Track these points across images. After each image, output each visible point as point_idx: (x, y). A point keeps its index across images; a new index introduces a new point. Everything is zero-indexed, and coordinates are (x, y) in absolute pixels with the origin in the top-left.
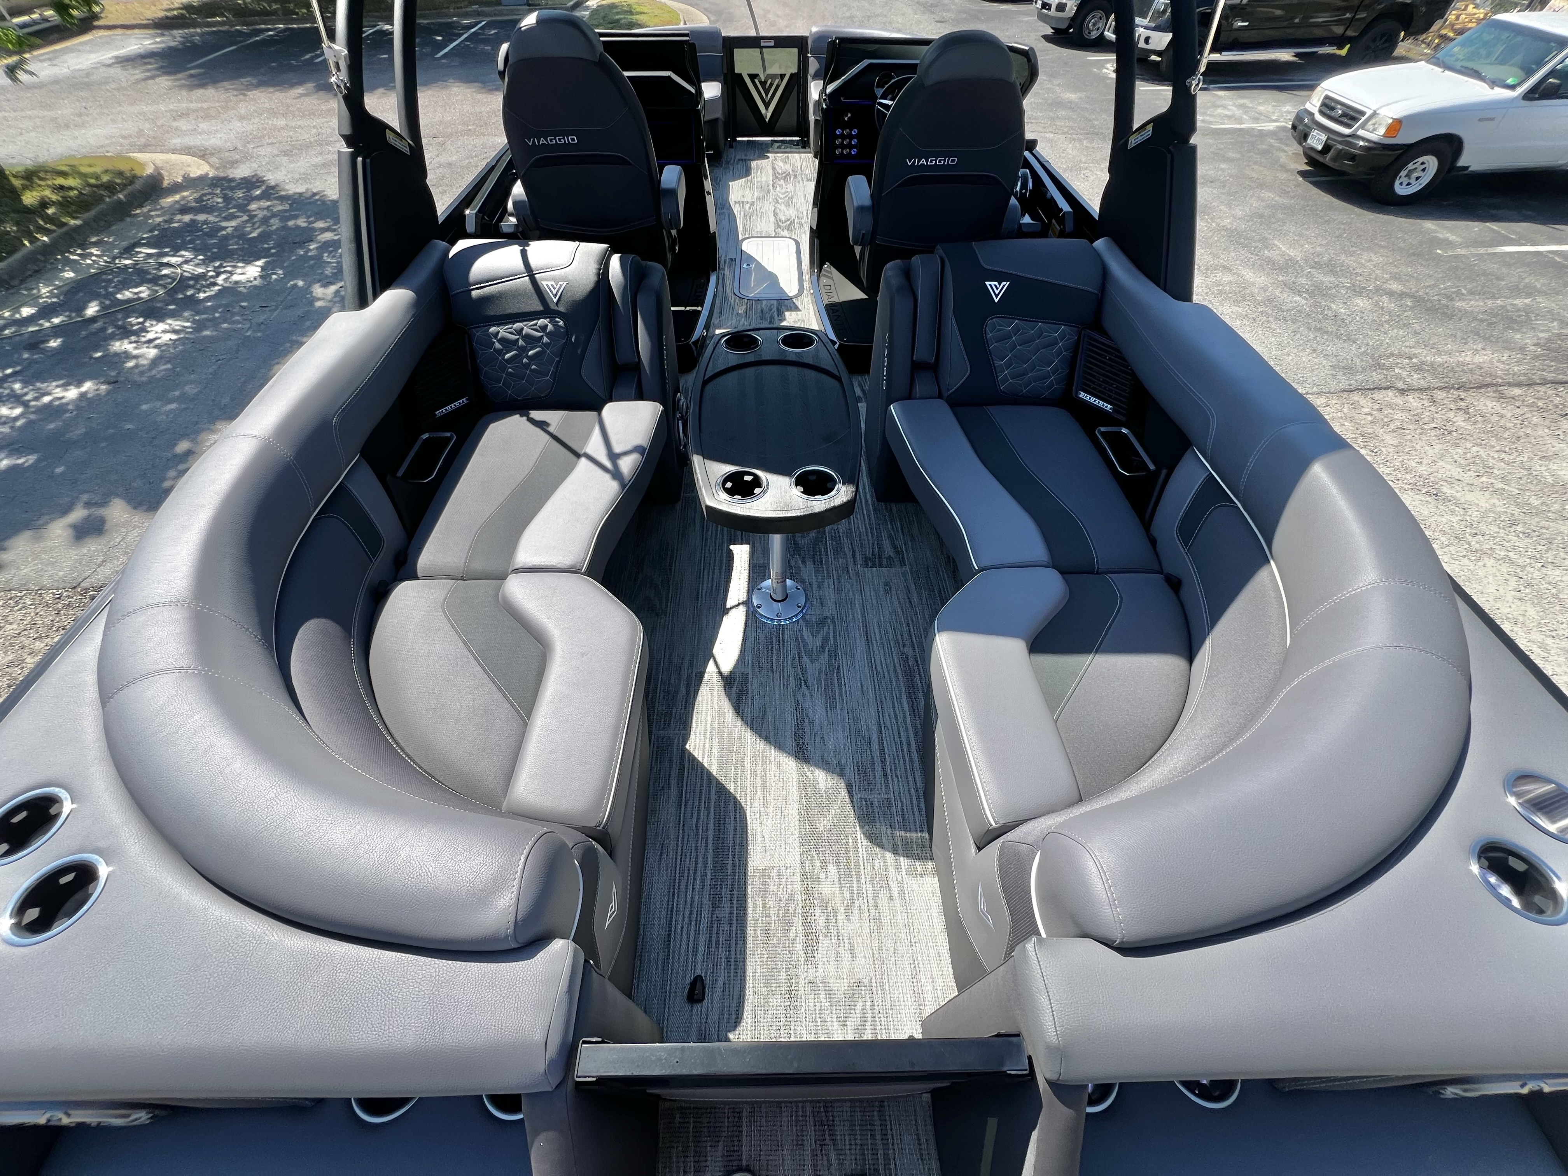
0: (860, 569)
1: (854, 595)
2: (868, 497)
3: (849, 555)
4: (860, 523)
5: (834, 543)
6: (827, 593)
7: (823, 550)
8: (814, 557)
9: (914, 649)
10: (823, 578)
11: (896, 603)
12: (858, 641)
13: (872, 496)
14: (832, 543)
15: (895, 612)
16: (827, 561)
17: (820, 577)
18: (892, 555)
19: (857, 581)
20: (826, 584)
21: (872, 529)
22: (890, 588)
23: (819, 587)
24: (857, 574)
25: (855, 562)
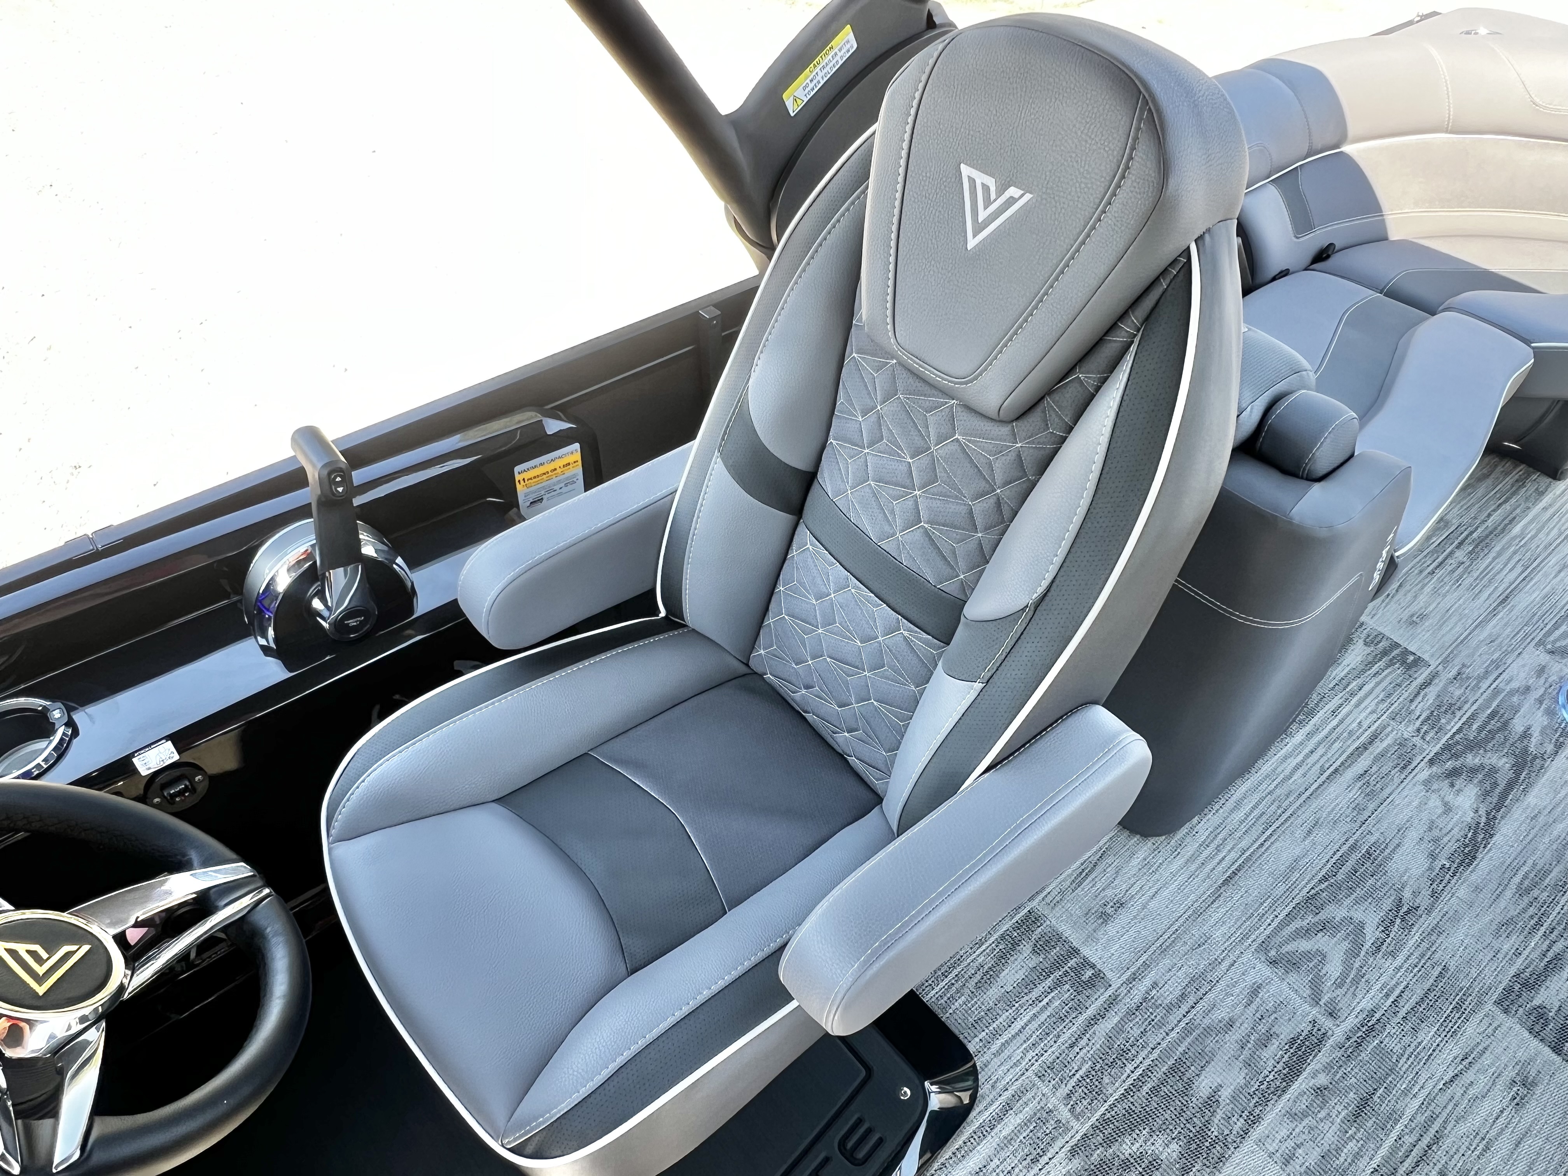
0: (1434, 664)
1: (1478, 647)
2: (1299, 737)
3: (1432, 692)
4: (1364, 714)
5: (1443, 721)
6: (1522, 675)
7: (1475, 727)
8: (1499, 730)
9: (1451, 553)
10: (1512, 693)
11: (1423, 599)
12: (1521, 606)
13: (1291, 735)
14: (1448, 723)
15: (1435, 591)
16: (1481, 709)
17: (1515, 699)
18: (1361, 642)
19: (1456, 656)
20: (1514, 685)
21: (1352, 694)
22: (1412, 616)
23: (1528, 688)
24: (1446, 662)
25: (1434, 676)
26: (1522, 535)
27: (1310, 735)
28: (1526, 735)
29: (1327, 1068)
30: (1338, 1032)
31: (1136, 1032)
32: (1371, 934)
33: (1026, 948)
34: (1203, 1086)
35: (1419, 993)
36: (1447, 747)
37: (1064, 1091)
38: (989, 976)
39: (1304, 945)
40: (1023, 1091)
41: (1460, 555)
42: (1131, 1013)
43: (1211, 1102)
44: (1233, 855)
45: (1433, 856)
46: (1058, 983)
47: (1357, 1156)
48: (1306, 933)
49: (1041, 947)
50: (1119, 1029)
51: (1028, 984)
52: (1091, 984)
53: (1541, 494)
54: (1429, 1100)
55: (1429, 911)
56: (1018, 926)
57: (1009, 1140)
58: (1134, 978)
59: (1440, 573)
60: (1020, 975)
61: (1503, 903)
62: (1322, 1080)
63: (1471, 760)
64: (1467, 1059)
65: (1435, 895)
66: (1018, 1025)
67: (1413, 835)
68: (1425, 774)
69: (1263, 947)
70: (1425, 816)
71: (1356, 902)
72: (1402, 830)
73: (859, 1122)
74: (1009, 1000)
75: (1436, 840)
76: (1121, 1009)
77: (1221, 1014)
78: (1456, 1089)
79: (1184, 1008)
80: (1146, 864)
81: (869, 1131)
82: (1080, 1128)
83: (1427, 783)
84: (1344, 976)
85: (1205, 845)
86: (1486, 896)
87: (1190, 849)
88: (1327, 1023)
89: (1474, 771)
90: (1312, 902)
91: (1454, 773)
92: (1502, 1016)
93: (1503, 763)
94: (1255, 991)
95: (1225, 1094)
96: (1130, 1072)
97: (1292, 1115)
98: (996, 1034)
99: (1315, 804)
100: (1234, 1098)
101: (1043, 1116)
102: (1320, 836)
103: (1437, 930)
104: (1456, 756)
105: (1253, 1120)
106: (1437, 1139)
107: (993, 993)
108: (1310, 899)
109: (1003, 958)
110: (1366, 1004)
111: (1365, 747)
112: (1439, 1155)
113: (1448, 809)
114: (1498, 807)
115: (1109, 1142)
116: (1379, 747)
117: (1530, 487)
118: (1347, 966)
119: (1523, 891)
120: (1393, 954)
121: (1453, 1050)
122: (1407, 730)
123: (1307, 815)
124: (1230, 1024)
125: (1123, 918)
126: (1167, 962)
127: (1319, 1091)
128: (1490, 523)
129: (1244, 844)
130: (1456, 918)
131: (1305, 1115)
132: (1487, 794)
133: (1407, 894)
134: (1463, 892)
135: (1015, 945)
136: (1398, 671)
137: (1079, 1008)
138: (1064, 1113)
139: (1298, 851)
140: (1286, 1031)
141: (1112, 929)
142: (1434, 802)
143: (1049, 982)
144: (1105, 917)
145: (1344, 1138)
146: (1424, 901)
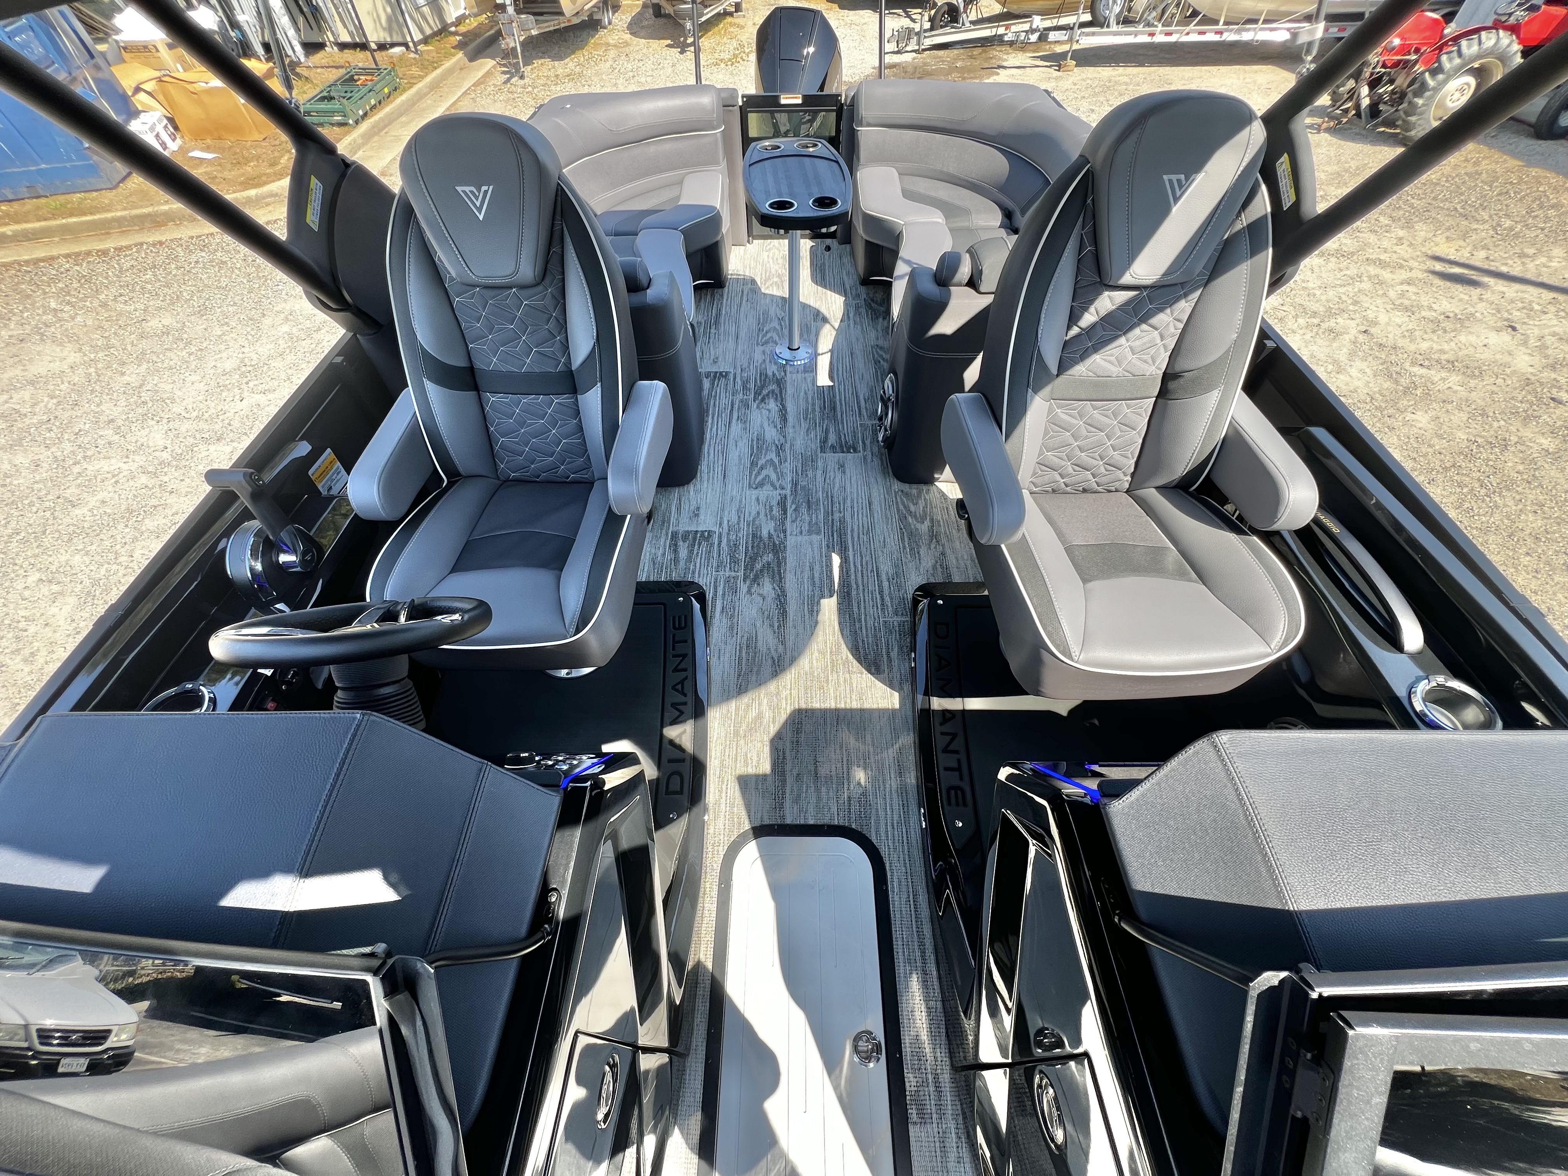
0: (732, 370)
1: (741, 357)
2: (710, 421)
3: (738, 379)
4: (724, 400)
5: (748, 386)
6: (760, 357)
7: (758, 382)
8: (765, 378)
10: (761, 365)
11: (712, 353)
14: (750, 386)
16: (756, 375)
17: (763, 366)
18: (705, 378)
19: (736, 364)
20: (760, 362)
21: (715, 396)
22: (713, 360)
23: (764, 361)
24: (735, 368)
25: (735, 374)
26: (726, 313)
27: (713, 418)
28: (774, 375)
29: (793, 503)
30: (788, 492)
31: (734, 537)
32: (776, 460)
33: (681, 543)
34: (765, 533)
35: (800, 465)
36: (755, 393)
37: (728, 569)
38: (676, 560)
39: (760, 478)
40: (716, 579)
41: (713, 331)
42: (728, 534)
43: (770, 536)
44: (720, 468)
45: (775, 427)
46: (700, 544)
47: (817, 517)
48: (759, 473)
49: (685, 538)
50: (729, 540)
51: (691, 552)
52: (709, 536)
53: (722, 295)
54: (823, 488)
55: (786, 442)
56: (672, 539)
57: (724, 594)
58: (720, 524)
59: (711, 341)
60: (686, 551)
61: (803, 425)
62: (794, 507)
63: (765, 392)
64: (824, 472)
65: (784, 437)
66: (698, 565)
67: (766, 425)
68: (755, 405)
69: (750, 487)
70: (765, 418)
71: (765, 455)
72: (762, 426)
73: (674, 618)
74: (689, 559)
75: (773, 422)
76: (724, 535)
77: (754, 513)
78: (828, 481)
79: (742, 520)
80: (696, 491)
81: (680, 618)
82: (741, 574)
83: (758, 407)
84: (778, 476)
85: (709, 472)
86: (797, 426)
87: (705, 477)
88: (784, 492)
89: (768, 395)
90: (753, 464)
91: (763, 400)
92: (824, 455)
93: (773, 387)
94: (758, 499)
95: (772, 532)
96: (742, 549)
97: (793, 521)
98: (694, 572)
99: (731, 437)
100: (775, 531)
101: (728, 580)
102: (739, 444)
103: (792, 445)
104: (759, 394)
105: (785, 531)
106: (832, 497)
107: (682, 564)
108: (752, 464)
109: (676, 551)
110: (789, 479)
111: (732, 410)
112: (835, 499)
113: (769, 411)
114: (782, 400)
115: (752, 570)
116: (736, 407)
117: (717, 296)
118: (777, 473)
119: (805, 419)
120: (786, 461)
121: (819, 473)
122: (740, 396)
123: (731, 441)
124: (758, 513)
125: (702, 511)
126: (726, 513)
127: (795, 510)
128: (714, 315)
129: (720, 463)
130: (794, 439)
131: (796, 518)
132: (776, 399)
133: (777, 442)
134: (791, 430)
135: (676, 545)
136: (723, 380)
137: (712, 545)
138: (733, 574)
139: (737, 454)
140: (774, 503)
141: (702, 517)
142: (764, 412)
143: (696, 546)
144: (697, 515)
145: (810, 516)
146: (782, 440)
